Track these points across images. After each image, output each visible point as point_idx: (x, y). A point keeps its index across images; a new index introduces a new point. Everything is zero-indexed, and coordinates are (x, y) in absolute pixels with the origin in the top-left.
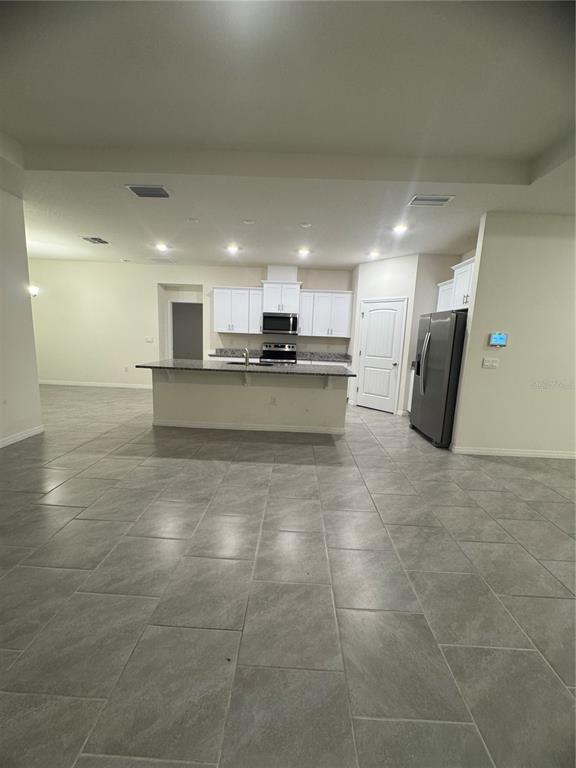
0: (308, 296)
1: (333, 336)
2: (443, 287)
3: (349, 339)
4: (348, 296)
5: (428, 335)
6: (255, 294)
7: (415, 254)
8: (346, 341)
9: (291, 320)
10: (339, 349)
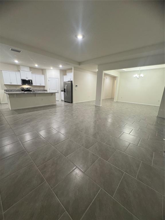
0: (34, 75)
1: (41, 85)
2: (65, 77)
3: (45, 86)
4: (43, 76)
5: (66, 85)
6: (18, 74)
7: (59, 69)
8: (44, 87)
9: (31, 81)
10: (42, 89)
